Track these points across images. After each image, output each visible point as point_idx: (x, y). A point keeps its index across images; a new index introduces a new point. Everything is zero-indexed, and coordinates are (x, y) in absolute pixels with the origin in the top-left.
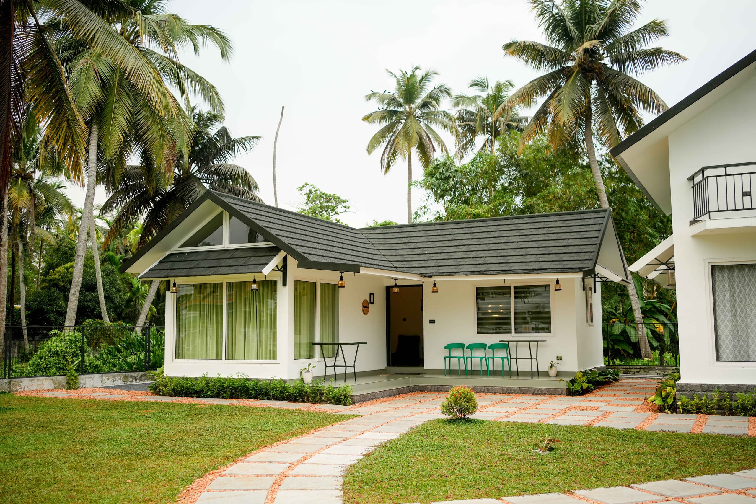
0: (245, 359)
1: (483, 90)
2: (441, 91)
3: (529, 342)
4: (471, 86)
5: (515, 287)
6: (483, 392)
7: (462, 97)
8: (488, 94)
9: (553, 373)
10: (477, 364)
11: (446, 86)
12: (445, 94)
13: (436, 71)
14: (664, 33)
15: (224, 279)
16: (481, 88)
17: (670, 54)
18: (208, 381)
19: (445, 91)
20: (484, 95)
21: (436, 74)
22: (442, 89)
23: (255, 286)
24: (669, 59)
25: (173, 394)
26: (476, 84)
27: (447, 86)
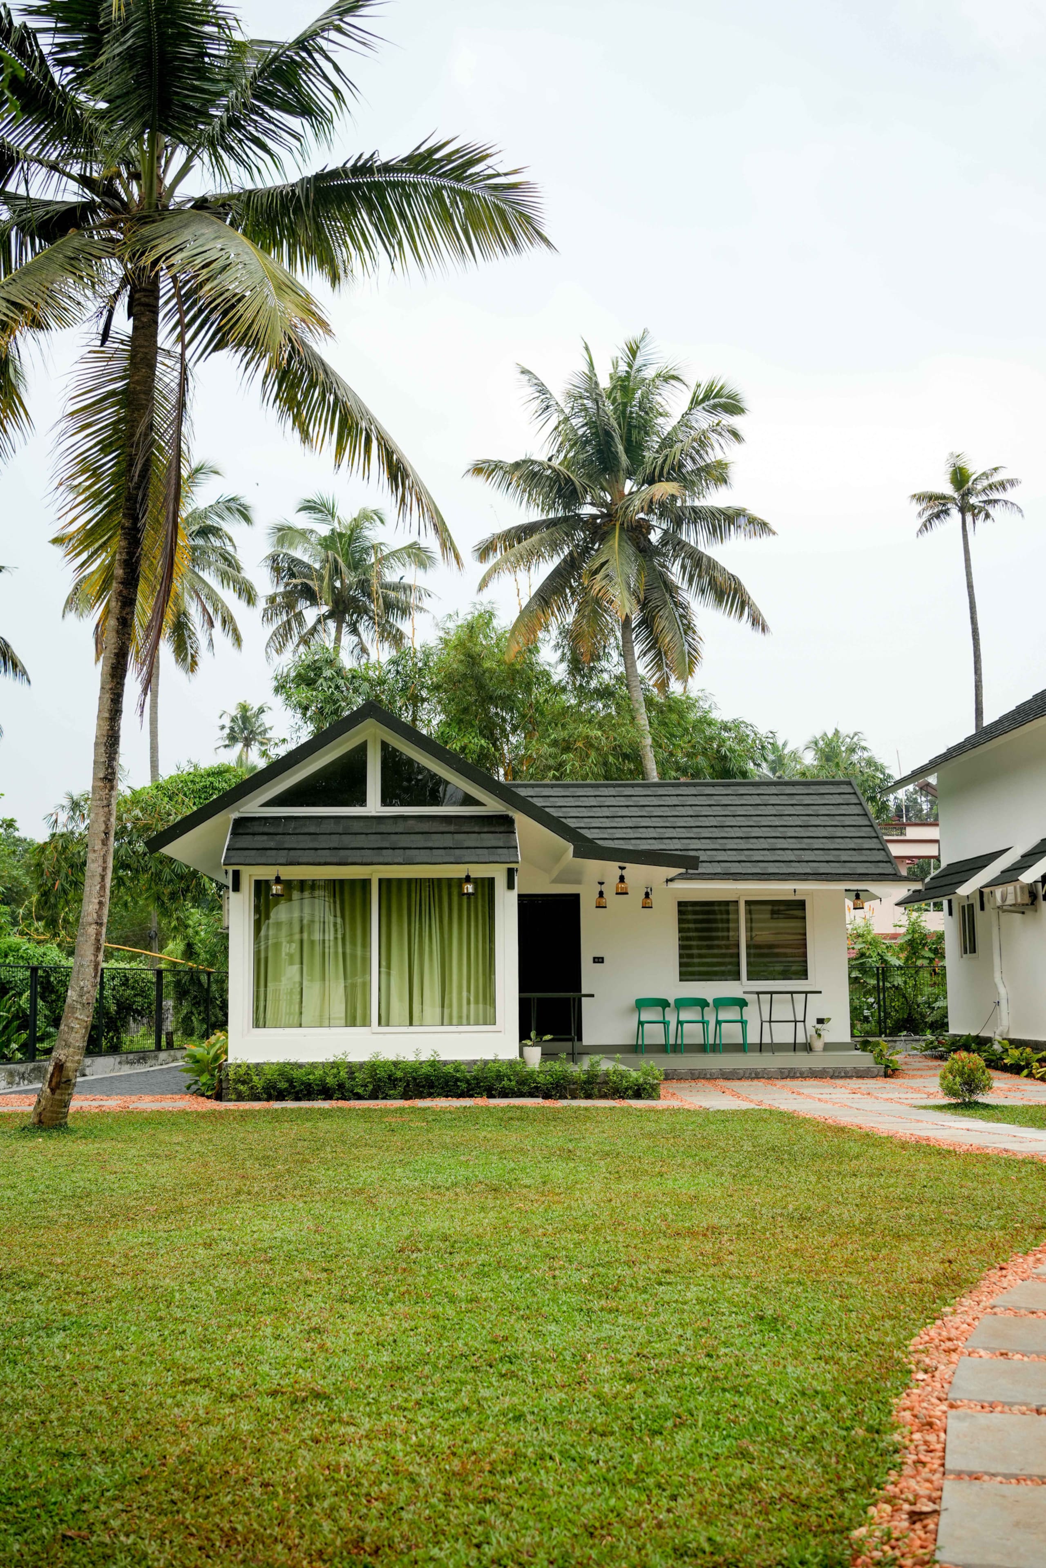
0: (411, 1024)
1: (323, 521)
2: (229, 509)
3: (792, 993)
4: (300, 510)
5: (748, 903)
6: (748, 1078)
7: (290, 528)
8: (333, 530)
9: (818, 1045)
10: (693, 1034)
11: (243, 501)
12: (237, 515)
13: (218, 468)
14: (726, 482)
15: (376, 873)
16: (319, 516)
17: (752, 521)
18: (352, 1069)
19: (238, 510)
20: (324, 530)
21: (216, 473)
22: (232, 505)
23: (469, 888)
24: (747, 529)
25: (265, 1096)
26: (310, 507)
27: (246, 501)
